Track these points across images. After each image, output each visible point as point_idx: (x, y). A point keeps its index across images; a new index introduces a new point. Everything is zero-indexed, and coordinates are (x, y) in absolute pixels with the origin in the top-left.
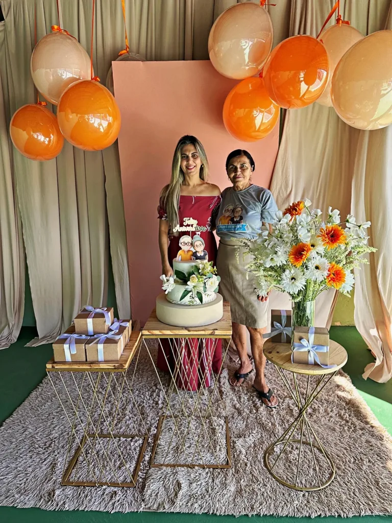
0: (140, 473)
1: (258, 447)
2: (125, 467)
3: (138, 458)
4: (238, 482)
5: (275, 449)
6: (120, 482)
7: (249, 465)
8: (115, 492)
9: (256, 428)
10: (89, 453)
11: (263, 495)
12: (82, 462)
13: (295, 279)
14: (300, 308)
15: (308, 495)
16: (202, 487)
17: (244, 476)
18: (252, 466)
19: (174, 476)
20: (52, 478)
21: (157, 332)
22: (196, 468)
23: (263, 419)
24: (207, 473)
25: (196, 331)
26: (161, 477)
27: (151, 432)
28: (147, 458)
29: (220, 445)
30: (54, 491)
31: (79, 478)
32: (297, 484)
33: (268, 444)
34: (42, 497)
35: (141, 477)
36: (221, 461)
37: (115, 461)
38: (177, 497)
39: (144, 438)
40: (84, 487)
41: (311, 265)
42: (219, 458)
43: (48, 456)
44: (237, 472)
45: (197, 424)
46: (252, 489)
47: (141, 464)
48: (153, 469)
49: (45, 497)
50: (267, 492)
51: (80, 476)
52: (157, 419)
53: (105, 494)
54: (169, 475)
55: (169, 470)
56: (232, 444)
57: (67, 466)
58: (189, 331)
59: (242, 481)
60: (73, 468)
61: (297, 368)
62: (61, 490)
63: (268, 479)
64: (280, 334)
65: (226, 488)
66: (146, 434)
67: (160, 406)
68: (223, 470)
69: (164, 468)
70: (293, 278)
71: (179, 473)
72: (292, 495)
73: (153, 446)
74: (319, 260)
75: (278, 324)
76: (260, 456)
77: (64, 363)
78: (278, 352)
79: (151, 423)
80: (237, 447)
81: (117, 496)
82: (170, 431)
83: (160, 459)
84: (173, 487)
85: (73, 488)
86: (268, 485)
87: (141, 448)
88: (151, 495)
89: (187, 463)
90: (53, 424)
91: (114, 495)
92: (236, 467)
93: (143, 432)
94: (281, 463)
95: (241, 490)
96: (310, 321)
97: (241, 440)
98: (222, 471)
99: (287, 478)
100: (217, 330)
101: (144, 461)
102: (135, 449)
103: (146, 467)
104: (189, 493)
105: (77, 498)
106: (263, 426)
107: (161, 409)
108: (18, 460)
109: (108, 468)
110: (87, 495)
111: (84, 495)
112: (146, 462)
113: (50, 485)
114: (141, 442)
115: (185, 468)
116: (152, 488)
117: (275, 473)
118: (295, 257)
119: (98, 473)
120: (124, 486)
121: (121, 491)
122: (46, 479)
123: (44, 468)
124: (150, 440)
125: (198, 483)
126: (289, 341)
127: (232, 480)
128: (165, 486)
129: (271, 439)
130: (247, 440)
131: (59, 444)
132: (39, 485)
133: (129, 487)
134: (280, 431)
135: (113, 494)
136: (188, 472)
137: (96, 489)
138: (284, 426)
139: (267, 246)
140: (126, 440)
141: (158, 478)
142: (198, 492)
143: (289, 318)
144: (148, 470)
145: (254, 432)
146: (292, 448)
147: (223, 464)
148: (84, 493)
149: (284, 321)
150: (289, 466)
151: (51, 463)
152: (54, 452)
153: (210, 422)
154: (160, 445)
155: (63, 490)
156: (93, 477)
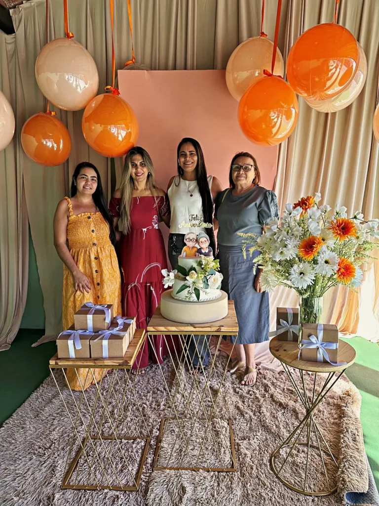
0: (142, 476)
1: (263, 450)
2: (127, 470)
3: (140, 461)
4: (244, 486)
5: (281, 452)
6: (122, 486)
7: (254, 468)
8: (117, 496)
9: (260, 430)
10: (90, 455)
11: (271, 500)
12: (83, 464)
13: (304, 274)
14: (307, 304)
15: (318, 501)
16: (207, 491)
17: (250, 480)
18: (258, 469)
19: (178, 479)
20: (52, 481)
21: (162, 329)
22: (201, 470)
23: (267, 421)
24: (212, 477)
25: (202, 327)
26: (165, 480)
27: (153, 434)
28: (149, 461)
29: (224, 448)
30: (53, 494)
31: (79, 482)
32: (305, 489)
33: (274, 447)
34: (40, 501)
35: (144, 481)
36: (226, 464)
37: (117, 464)
38: (182, 502)
39: (147, 440)
40: (85, 490)
41: (321, 259)
42: (224, 461)
43: (48, 458)
44: (243, 475)
45: (200, 426)
46: (260, 494)
47: (144, 467)
48: (156, 472)
49: (44, 501)
50: (275, 497)
51: (81, 479)
52: (159, 420)
53: (107, 498)
54: (172, 479)
55: (173, 472)
56: (236, 447)
57: (67, 468)
58: (195, 327)
59: (248, 485)
60: (74, 471)
61: (305, 366)
62: (61, 494)
63: (275, 483)
64: (286, 332)
65: (232, 492)
66: (148, 436)
67: (162, 407)
68: (228, 473)
69: (168, 471)
70: (301, 273)
71: (183, 476)
72: (301, 499)
73: (155, 449)
74: (329, 254)
75: (285, 322)
76: (266, 460)
77: (68, 359)
78: (285, 350)
79: (152, 424)
80: (242, 450)
81: (120, 500)
82: (173, 433)
83: (163, 462)
84: (177, 491)
85: (74, 492)
86: (276, 490)
87: (143, 451)
88: (154, 500)
89: (191, 467)
90: (53, 425)
91: (116, 500)
92: (241, 471)
93: (145, 434)
94: (287, 467)
95: (248, 494)
96: (318, 318)
97: (245, 442)
98: (228, 475)
99: (295, 482)
100: (223, 326)
101: (147, 463)
102: (137, 452)
103: (149, 470)
104: (194, 498)
105: (77, 502)
106: (267, 429)
107: (162, 411)
108: (17, 462)
109: (109, 471)
110: (88, 499)
111: (84, 499)
112: (149, 465)
113: (49, 488)
114: (143, 444)
115: (190, 471)
116: (156, 491)
117: (282, 478)
118: (305, 251)
119: (99, 476)
120: (126, 490)
121: (123, 495)
122: (46, 482)
123: (44, 470)
124: (152, 442)
125: (203, 487)
126: (295, 339)
127: (238, 484)
128: (169, 491)
129: (276, 442)
130: (252, 442)
131: (59, 446)
132: (38, 488)
133: (132, 491)
134: (285, 434)
135: (114, 499)
136: (192, 475)
137: (97, 493)
138: (288, 429)
139: (276, 239)
140: (128, 442)
141: (162, 481)
142: (204, 497)
143: (295, 315)
144: (150, 473)
145: (259, 434)
146: (298, 452)
147: (228, 468)
148: (85, 496)
149: (290, 319)
150: (296, 470)
151: (51, 466)
152: (54, 454)
153: (213, 424)
154: (163, 447)
155: (63, 494)
156: (94, 480)
